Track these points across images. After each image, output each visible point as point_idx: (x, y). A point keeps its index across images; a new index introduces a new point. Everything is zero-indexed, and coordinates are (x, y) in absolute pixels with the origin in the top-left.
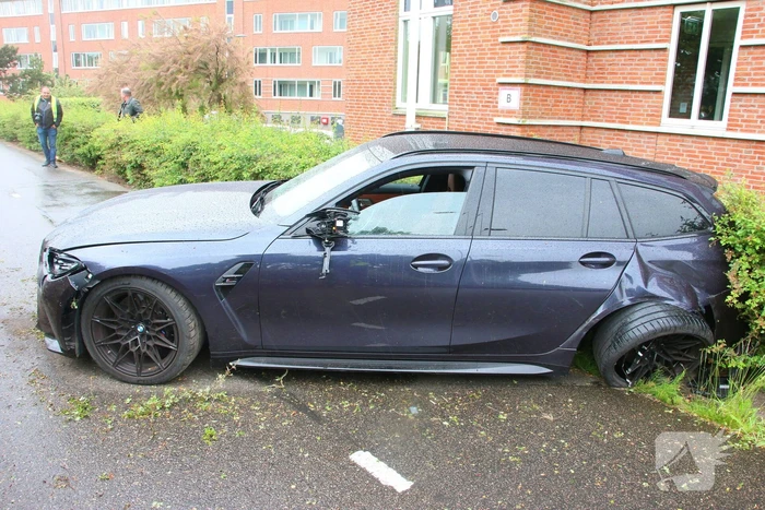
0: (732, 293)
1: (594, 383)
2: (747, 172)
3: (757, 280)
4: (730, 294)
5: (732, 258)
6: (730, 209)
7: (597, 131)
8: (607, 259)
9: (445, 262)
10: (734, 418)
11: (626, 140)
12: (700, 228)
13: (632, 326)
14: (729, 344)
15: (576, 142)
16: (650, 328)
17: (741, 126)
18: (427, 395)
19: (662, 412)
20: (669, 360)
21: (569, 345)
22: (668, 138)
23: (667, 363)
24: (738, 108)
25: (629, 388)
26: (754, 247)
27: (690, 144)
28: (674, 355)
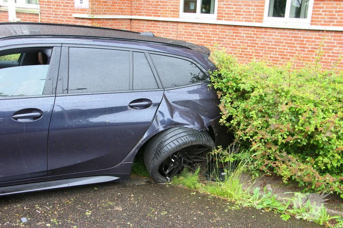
0: (223, 117)
1: (147, 182)
2: (230, 44)
3: (236, 108)
4: (221, 118)
5: (221, 96)
6: (219, 67)
7: (141, 22)
8: (147, 103)
9: (38, 114)
10: (230, 192)
11: (159, 27)
12: (202, 79)
13: (166, 143)
14: (224, 148)
15: (128, 30)
16: (177, 144)
17: (225, 17)
18: (34, 207)
19: (189, 195)
20: (191, 162)
21: (128, 160)
22: (184, 25)
23: (190, 164)
24: (222, 6)
25: (168, 182)
26: (232, 89)
27: (197, 28)
28: (194, 158)
